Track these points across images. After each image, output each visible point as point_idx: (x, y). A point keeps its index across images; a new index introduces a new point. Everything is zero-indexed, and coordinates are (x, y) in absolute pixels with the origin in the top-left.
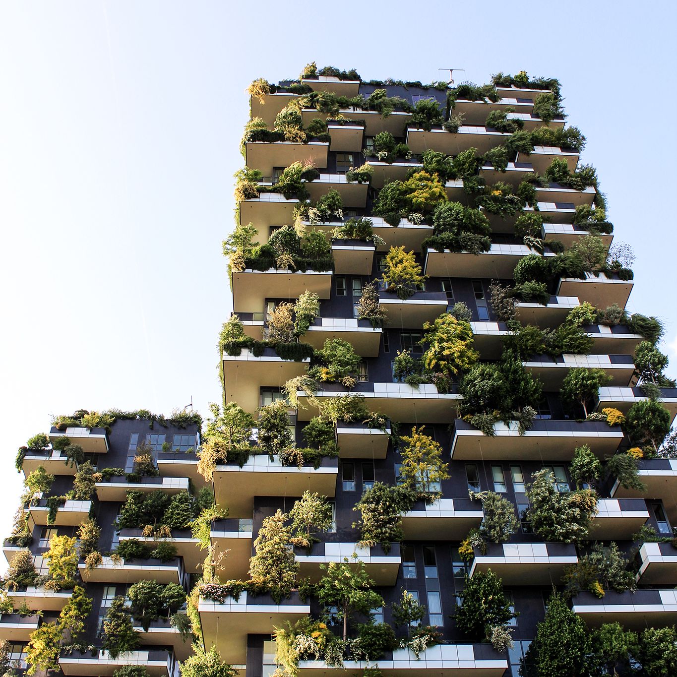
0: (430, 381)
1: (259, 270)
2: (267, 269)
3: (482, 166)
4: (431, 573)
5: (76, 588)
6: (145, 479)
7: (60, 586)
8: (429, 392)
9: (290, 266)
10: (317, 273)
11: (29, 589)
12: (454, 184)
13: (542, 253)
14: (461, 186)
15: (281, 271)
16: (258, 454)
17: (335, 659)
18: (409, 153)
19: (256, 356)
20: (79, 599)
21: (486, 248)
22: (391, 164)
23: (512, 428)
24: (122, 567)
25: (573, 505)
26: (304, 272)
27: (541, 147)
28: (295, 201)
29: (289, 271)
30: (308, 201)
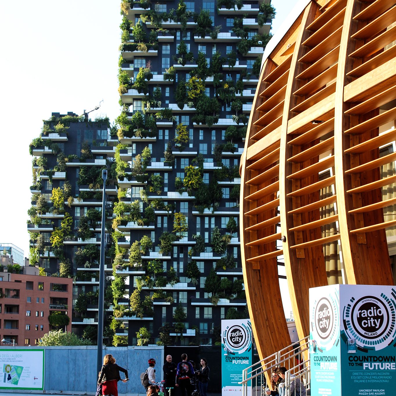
0: (186, 191)
1: (129, 137)
2: (132, 137)
3: (224, 65)
4: (182, 256)
5: (66, 213)
6: (87, 160)
7: (59, 212)
8: (185, 195)
9: (140, 136)
10: (150, 138)
11: (47, 213)
12: (210, 79)
13: (238, 123)
14: (212, 80)
15: (137, 138)
16: (130, 221)
17: (151, 287)
18: (192, 59)
19: (129, 180)
20: (68, 218)
21: (216, 121)
22: (184, 66)
23: (210, 210)
24: (82, 203)
25: (222, 241)
26: (145, 138)
27: (254, 47)
28: (143, 94)
29: (140, 138)
30: (148, 94)
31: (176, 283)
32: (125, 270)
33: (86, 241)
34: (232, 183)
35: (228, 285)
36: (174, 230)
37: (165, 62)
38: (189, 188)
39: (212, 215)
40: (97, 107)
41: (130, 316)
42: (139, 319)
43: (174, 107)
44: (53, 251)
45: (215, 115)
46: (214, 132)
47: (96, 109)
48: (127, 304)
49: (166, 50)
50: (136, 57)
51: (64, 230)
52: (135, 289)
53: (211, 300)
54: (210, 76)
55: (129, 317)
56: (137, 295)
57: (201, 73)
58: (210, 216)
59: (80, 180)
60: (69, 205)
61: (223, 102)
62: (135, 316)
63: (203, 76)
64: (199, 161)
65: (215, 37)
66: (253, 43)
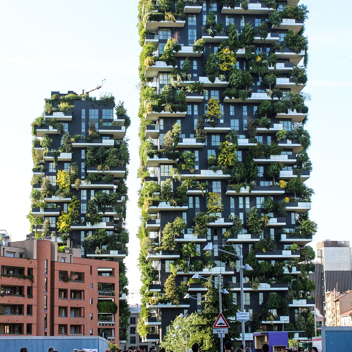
0: (220, 169)
1: (158, 112)
2: (161, 111)
3: (255, 37)
4: (216, 238)
5: (74, 197)
6: (94, 140)
7: (66, 195)
8: (220, 174)
9: (170, 111)
10: (181, 113)
11: (52, 196)
12: (241, 52)
13: (272, 98)
14: (244, 53)
15: (166, 113)
16: (163, 201)
17: (187, 272)
18: (222, 30)
19: (159, 158)
20: (75, 202)
21: (250, 95)
22: (214, 37)
23: (247, 189)
24: (90, 185)
25: (261, 222)
26: (175, 112)
27: (286, 19)
28: (171, 66)
29: (170, 113)
30: (176, 67)
31: (213, 267)
32: (158, 254)
33: (95, 225)
34: (269, 160)
35: (269, 268)
36: (209, 210)
37: (192, 33)
38: (224, 166)
39: (249, 194)
40: (99, 86)
41: (166, 303)
42: (174, 306)
43: (204, 80)
44: (61, 236)
45: (248, 89)
46: (245, 108)
47: (98, 89)
48: (160, 290)
49: (192, 21)
50: (160, 28)
51: (72, 214)
52: (169, 274)
53: (251, 285)
54: (242, 48)
55: (163, 304)
56: (173, 281)
57: (232, 46)
58: (244, 196)
59: (87, 161)
60: (77, 188)
61: (255, 76)
62: (171, 303)
63: (234, 47)
64: (233, 137)
65: (246, 8)
66: (286, 14)
